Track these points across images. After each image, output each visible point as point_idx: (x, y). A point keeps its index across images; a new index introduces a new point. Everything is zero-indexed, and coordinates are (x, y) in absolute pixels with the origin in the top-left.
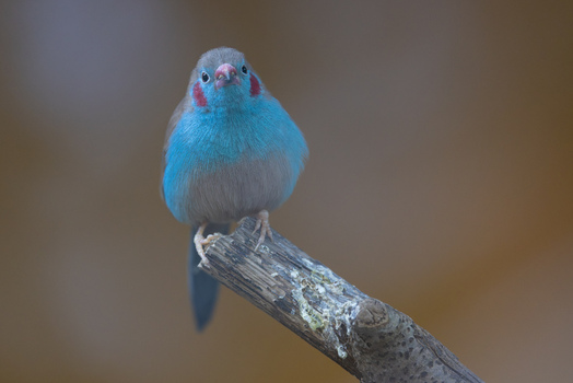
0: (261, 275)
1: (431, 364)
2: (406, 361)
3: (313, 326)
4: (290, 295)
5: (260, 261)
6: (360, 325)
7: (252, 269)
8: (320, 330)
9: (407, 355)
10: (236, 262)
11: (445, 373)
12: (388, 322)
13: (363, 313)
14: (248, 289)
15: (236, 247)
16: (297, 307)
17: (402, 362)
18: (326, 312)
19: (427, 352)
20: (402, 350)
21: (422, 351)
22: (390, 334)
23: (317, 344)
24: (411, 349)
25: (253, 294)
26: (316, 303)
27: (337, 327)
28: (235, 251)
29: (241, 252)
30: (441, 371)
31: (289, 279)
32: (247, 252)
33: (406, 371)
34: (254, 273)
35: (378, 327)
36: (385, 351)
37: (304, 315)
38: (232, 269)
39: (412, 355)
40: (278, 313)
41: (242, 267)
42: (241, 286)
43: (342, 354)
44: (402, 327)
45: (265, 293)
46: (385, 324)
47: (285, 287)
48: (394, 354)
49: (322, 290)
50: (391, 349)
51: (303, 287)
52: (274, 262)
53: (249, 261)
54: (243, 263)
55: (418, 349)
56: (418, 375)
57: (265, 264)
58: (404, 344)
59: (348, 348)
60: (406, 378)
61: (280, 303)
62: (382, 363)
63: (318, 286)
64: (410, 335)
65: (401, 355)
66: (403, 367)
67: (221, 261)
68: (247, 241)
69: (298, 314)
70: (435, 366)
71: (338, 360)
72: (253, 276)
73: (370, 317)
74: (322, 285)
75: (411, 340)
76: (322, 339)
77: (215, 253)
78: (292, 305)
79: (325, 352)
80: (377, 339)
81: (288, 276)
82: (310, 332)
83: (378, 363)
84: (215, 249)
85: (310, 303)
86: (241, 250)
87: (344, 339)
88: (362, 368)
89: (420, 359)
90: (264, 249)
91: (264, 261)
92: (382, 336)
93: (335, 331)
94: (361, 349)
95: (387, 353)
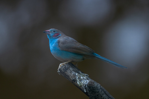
0: (70, 74)
1: (103, 94)
3: (80, 85)
4: (75, 78)
5: (70, 71)
6: (88, 85)
7: (68, 73)
8: (81, 86)
9: (98, 92)
12: (95, 85)
13: (89, 83)
17: (97, 93)
18: (83, 82)
19: (103, 92)
20: (97, 91)
21: (101, 91)
22: (95, 87)
23: (81, 89)
24: (99, 91)
25: (68, 78)
26: (81, 80)
27: (84, 85)
29: (66, 69)
32: (67, 69)
33: (98, 95)
35: (92, 86)
37: (78, 83)
38: (64, 72)
39: (99, 92)
40: (73, 82)
41: (66, 72)
42: (66, 76)
43: (85, 91)
44: (97, 86)
45: (70, 78)
47: (74, 77)
49: (82, 78)
51: (78, 77)
52: (73, 72)
53: (68, 71)
54: (66, 71)
55: (100, 91)
56: (100, 96)
57: (71, 72)
58: (98, 90)
60: (98, 97)
61: (73, 80)
66: (97, 94)
67: (62, 71)
68: (68, 67)
69: (77, 82)
70: (104, 95)
71: (85, 93)
74: (82, 77)
75: (99, 89)
76: (82, 88)
78: (76, 81)
79: (82, 91)
81: (75, 74)
82: (79, 87)
83: (92, 93)
84: (61, 68)
85: (79, 80)
87: (86, 88)
88: (89, 94)
89: (101, 93)
90: (71, 69)
91: (71, 71)
92: (93, 88)
93: (84, 86)
94: (89, 90)
95: (94, 91)
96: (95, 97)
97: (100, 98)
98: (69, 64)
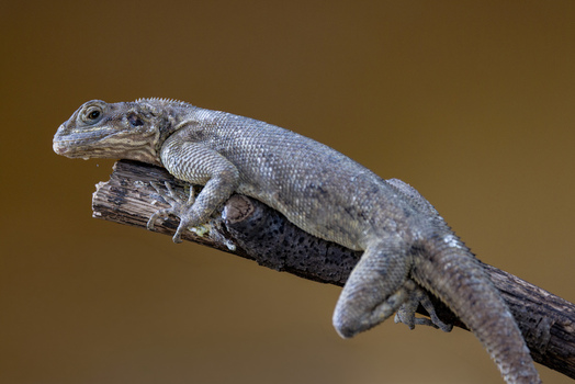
0: (143, 207)
2: (282, 236)
3: (200, 233)
5: (138, 196)
6: (233, 222)
7: (134, 204)
8: (206, 234)
9: (281, 230)
10: (119, 204)
12: (255, 211)
13: (231, 211)
14: (137, 221)
15: (115, 191)
17: (280, 237)
20: (276, 227)
22: (259, 219)
23: (211, 245)
27: (219, 227)
28: (115, 195)
29: (120, 194)
32: (125, 192)
33: (286, 243)
34: (137, 207)
35: (247, 218)
36: (262, 234)
38: (118, 211)
41: (125, 206)
42: (131, 221)
43: (232, 247)
46: (252, 214)
48: (270, 233)
50: (266, 231)
52: (150, 192)
53: (129, 199)
54: (125, 202)
56: (297, 242)
57: (144, 198)
59: (234, 241)
60: (288, 248)
61: (167, 224)
62: (264, 243)
65: (276, 232)
66: (281, 241)
67: (108, 208)
68: (122, 182)
71: (231, 252)
72: (137, 210)
73: (237, 212)
76: (212, 240)
77: (100, 203)
79: (219, 249)
80: (251, 228)
82: (200, 238)
83: (261, 245)
84: (99, 200)
86: (119, 192)
87: (228, 236)
88: (252, 252)
90: (139, 184)
91: (142, 194)
92: (253, 224)
93: (219, 231)
94: (243, 239)
95: (264, 235)
96: (278, 253)
97: (297, 249)
98: (125, 169)
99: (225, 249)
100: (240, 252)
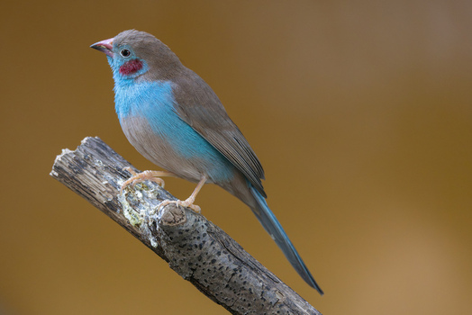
0: (95, 183)
1: (219, 254)
2: (199, 251)
3: (133, 223)
4: (115, 198)
5: (95, 172)
6: (164, 224)
7: (88, 178)
8: (138, 225)
9: (201, 247)
10: (76, 173)
11: (230, 260)
12: (186, 222)
13: (167, 215)
14: (85, 193)
15: (77, 161)
16: (121, 208)
17: (197, 252)
18: (143, 212)
19: (217, 244)
20: (197, 242)
21: (212, 243)
22: (187, 231)
23: (138, 236)
24: (204, 242)
25: (89, 196)
26: (135, 205)
27: (150, 223)
28: (76, 164)
29: (81, 165)
30: (227, 259)
31: (116, 186)
32: (84, 166)
33: (200, 258)
34: (90, 181)
35: (177, 226)
36: (184, 243)
37: (126, 214)
38: (73, 178)
39: (204, 246)
40: (108, 211)
41: (81, 177)
42: (80, 190)
43: (154, 244)
44: (197, 225)
45: (98, 196)
46: (183, 223)
47: (112, 193)
48: (191, 245)
49: (140, 195)
50: (188, 242)
51: (126, 192)
52: (106, 173)
53: (86, 171)
54: (82, 173)
55: (210, 242)
56: (209, 262)
57: (98, 175)
58: (199, 238)
59: (158, 240)
60: (200, 264)
61: (109, 204)
62: (182, 251)
63: (138, 192)
64: (204, 231)
65: (196, 246)
66: (197, 255)
67: (66, 172)
69: (122, 213)
70: (223, 255)
71: (152, 248)
72: (89, 184)
73: (171, 218)
74: (141, 191)
75: (204, 235)
76: (140, 232)
77: (61, 165)
78: (117, 206)
79: (143, 241)
80: (177, 234)
81: (115, 183)
82: (131, 227)
83: (179, 252)
84: (61, 162)
85: (130, 205)
86: (81, 163)
87: (154, 233)
88: (169, 255)
89: (210, 249)
90: (98, 163)
91: (98, 172)
93: (149, 227)
94: (166, 241)
96: (190, 264)
97: (207, 267)
98: (92, 147)
99: (148, 244)
100: (159, 251)
